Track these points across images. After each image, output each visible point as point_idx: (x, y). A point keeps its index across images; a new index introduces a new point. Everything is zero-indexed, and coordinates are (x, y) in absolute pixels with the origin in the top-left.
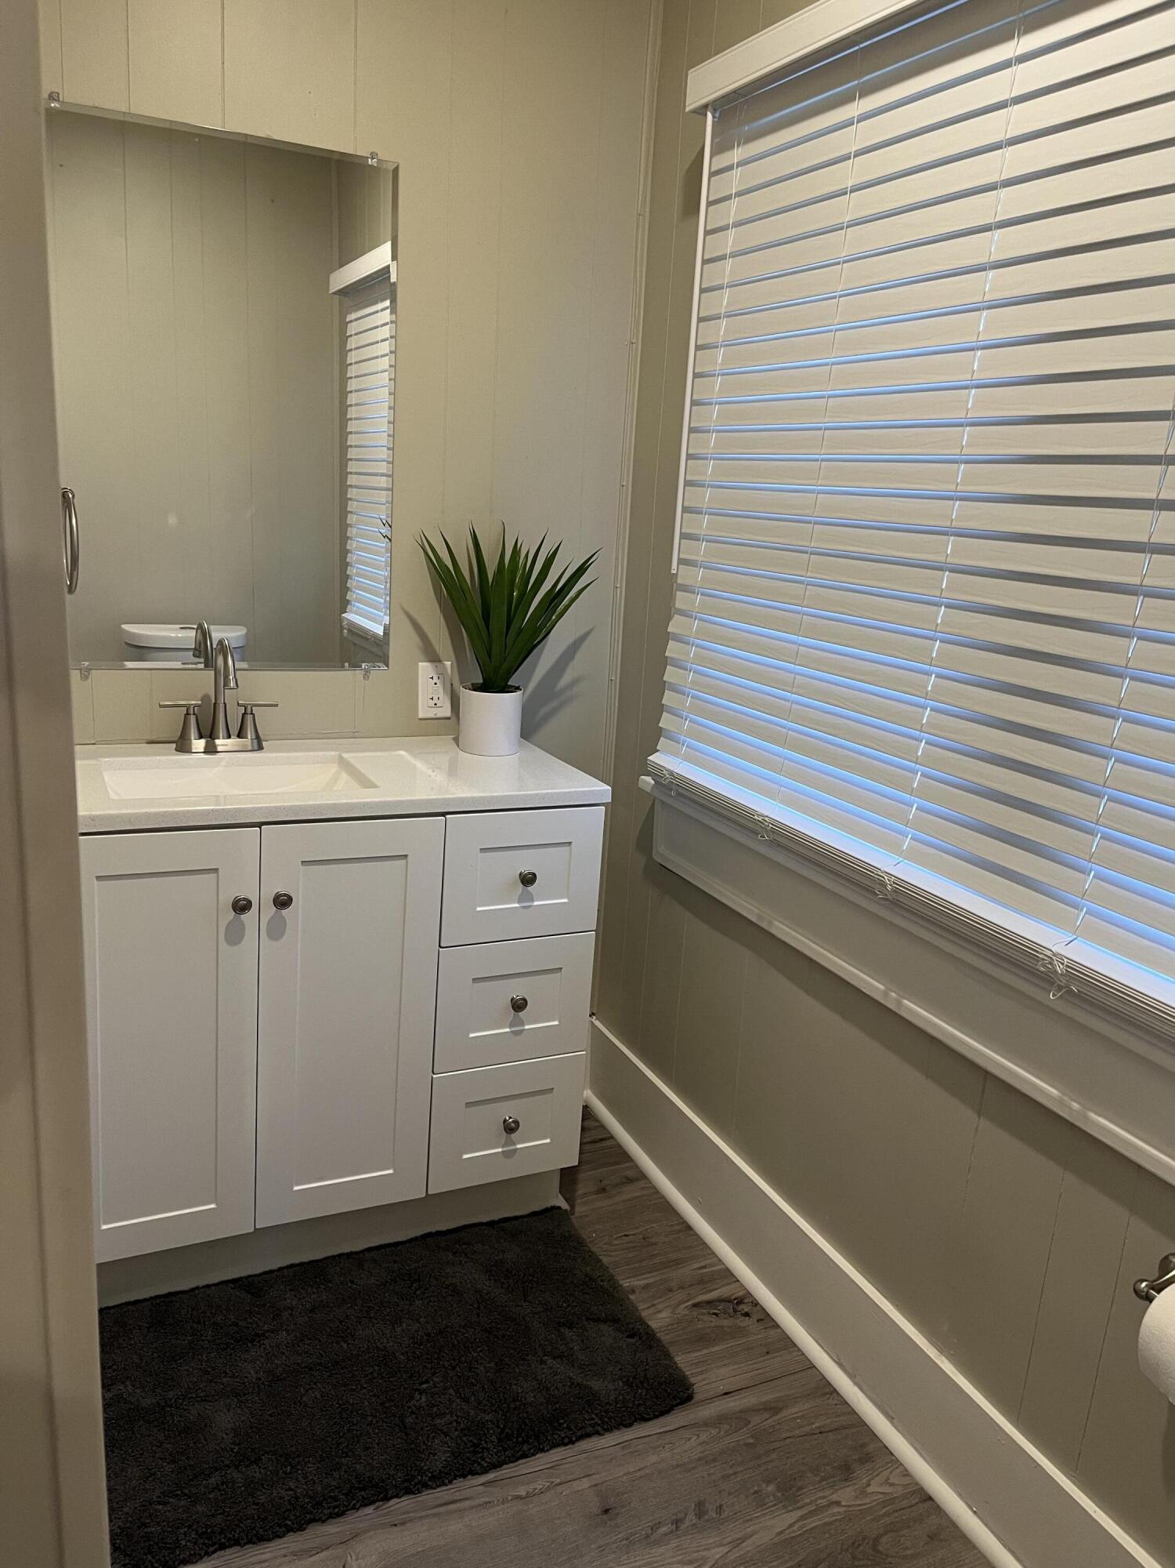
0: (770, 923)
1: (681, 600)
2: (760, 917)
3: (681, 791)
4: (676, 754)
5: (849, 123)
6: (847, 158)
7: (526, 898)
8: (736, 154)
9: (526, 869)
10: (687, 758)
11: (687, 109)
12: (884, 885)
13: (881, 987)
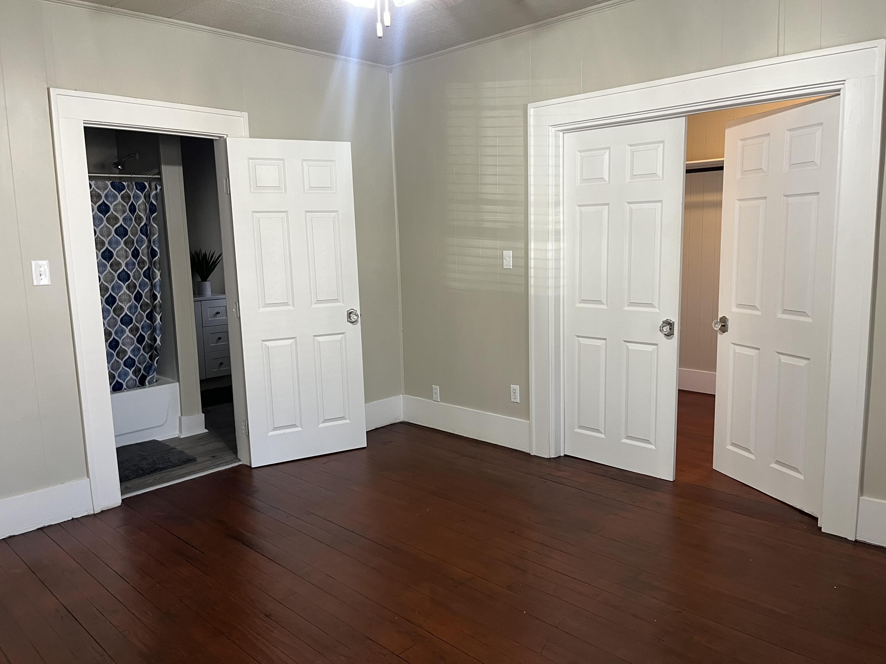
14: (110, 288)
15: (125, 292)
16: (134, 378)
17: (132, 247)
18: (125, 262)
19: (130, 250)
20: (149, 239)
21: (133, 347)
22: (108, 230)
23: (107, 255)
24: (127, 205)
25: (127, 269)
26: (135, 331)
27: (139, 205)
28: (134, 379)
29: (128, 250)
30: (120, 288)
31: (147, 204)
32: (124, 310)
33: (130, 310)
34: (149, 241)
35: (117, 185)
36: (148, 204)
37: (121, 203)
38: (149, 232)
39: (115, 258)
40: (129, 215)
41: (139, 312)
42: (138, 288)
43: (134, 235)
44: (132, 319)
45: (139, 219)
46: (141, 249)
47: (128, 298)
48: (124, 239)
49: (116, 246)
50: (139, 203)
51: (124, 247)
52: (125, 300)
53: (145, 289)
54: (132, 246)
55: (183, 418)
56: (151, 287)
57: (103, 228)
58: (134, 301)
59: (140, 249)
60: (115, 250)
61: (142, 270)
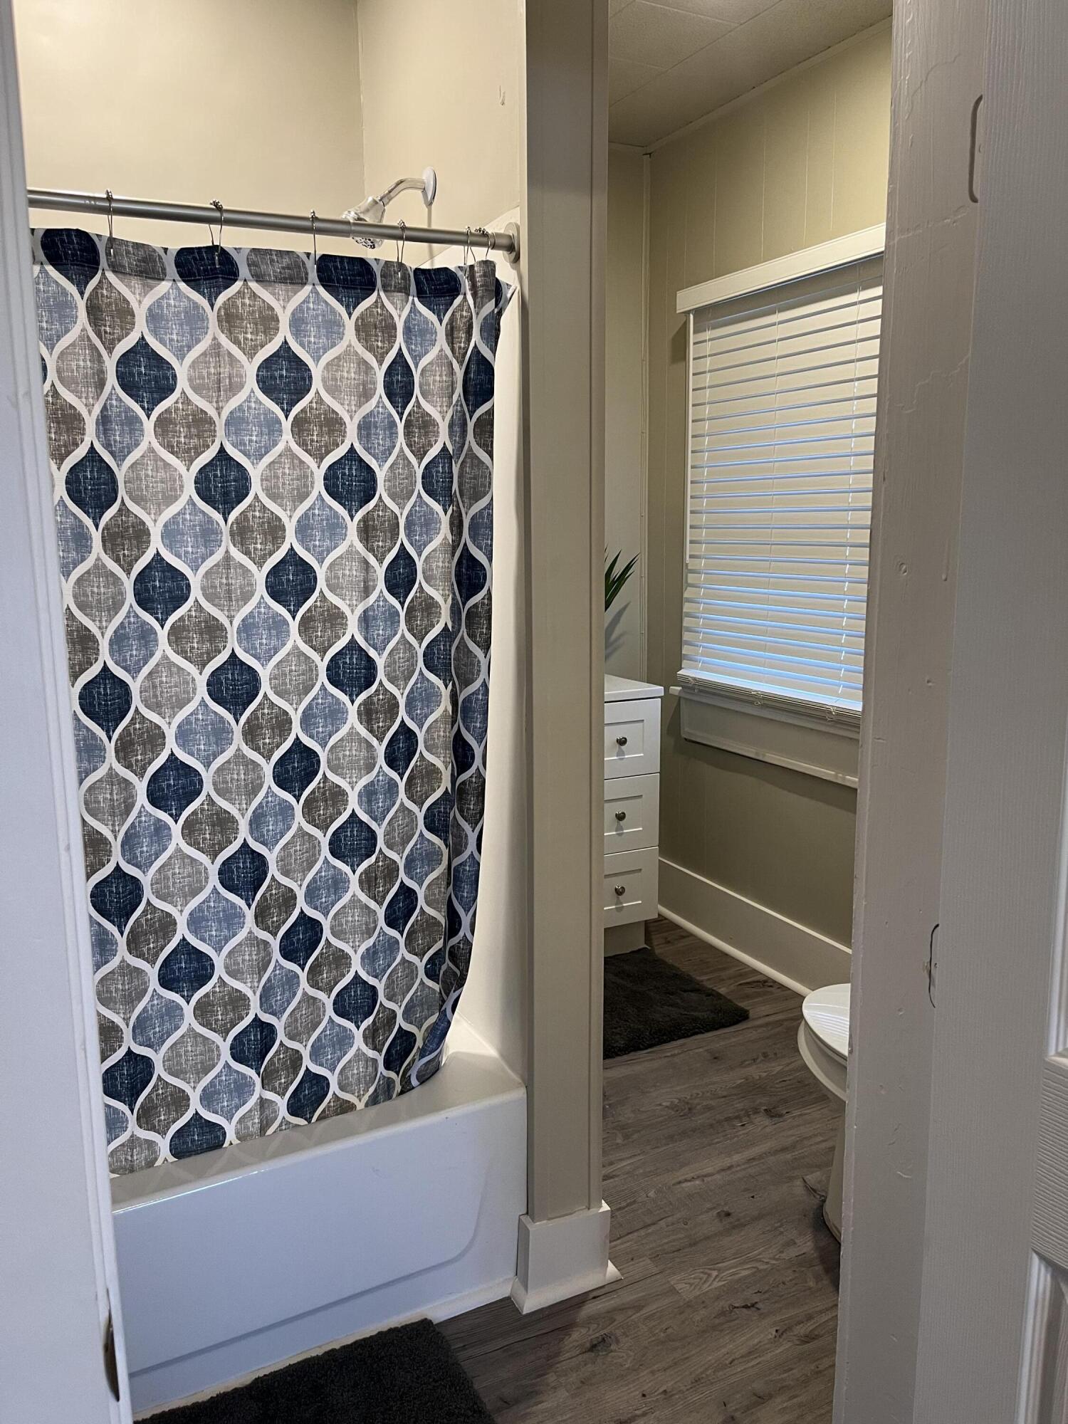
0: (764, 755)
1: (691, 578)
2: (757, 754)
3: (701, 688)
4: (696, 668)
5: (774, 324)
6: (774, 341)
7: (621, 753)
8: (708, 335)
9: (619, 737)
10: (702, 669)
11: (678, 312)
12: (831, 712)
13: (833, 773)
14: (296, 718)
15: (352, 734)
16: (371, 1054)
17: (389, 551)
18: (359, 610)
19: (381, 561)
20: (455, 514)
21: (370, 942)
22: (297, 472)
23: (288, 580)
24: (381, 363)
25: (366, 639)
26: (381, 881)
27: (423, 371)
28: (367, 1059)
29: (372, 560)
30: (335, 715)
31: (455, 362)
32: (346, 802)
33: (369, 802)
34: (456, 524)
35: (344, 269)
36: (461, 363)
37: (356, 353)
38: (455, 486)
39: (321, 592)
40: (384, 407)
41: (402, 804)
42: (402, 712)
43: (400, 496)
44: (372, 836)
45: (420, 427)
46: (425, 554)
47: (363, 753)
48: (359, 515)
49: (328, 543)
50: (424, 362)
51: (360, 547)
52: (352, 764)
53: (426, 717)
54: (388, 544)
55: (535, 1228)
56: (450, 709)
57: (277, 466)
58: (386, 769)
59: (420, 555)
60: (321, 561)
61: (421, 640)
